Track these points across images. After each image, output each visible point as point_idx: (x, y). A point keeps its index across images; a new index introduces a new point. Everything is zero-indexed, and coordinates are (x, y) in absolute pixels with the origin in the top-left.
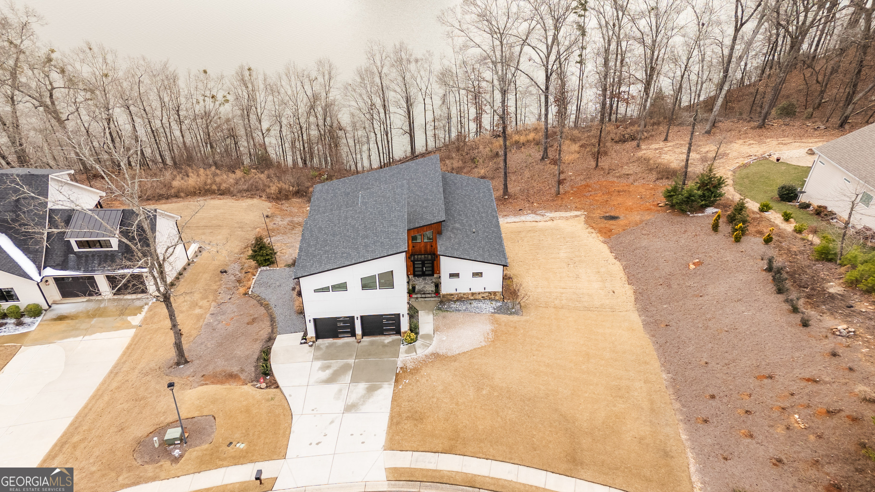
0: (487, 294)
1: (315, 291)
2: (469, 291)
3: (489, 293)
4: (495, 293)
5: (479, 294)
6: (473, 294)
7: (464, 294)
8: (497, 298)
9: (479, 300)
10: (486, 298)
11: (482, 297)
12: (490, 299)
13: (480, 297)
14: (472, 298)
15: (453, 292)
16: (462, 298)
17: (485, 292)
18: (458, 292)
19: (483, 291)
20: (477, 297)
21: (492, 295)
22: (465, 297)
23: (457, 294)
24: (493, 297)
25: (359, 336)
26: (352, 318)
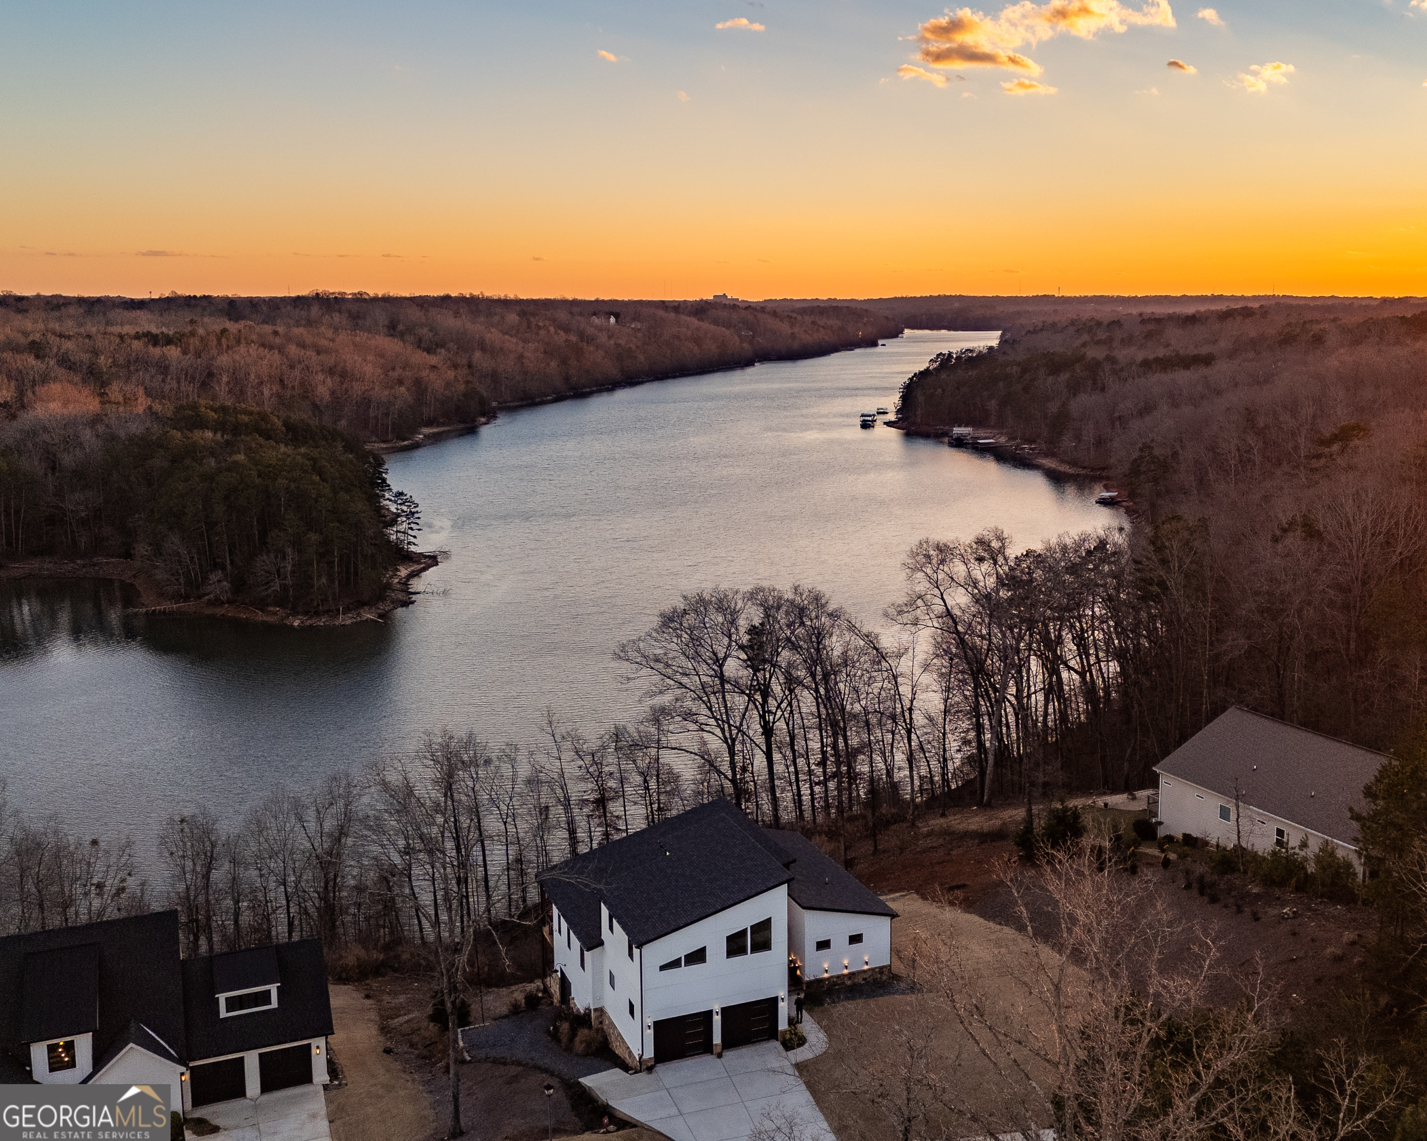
0: (870, 973)
1: (663, 968)
2: (845, 971)
3: (874, 970)
4: (881, 968)
5: (859, 973)
6: (851, 975)
7: (838, 977)
8: (885, 978)
9: (860, 984)
10: (869, 979)
11: (864, 979)
12: (874, 981)
13: (859, 979)
14: (849, 983)
15: (822, 975)
16: (835, 985)
17: (868, 970)
18: (828, 975)
19: (866, 967)
20: (856, 980)
21: (878, 973)
22: (839, 982)
23: (828, 978)
24: (879, 976)
25: (717, 1050)
26: (709, 1014)
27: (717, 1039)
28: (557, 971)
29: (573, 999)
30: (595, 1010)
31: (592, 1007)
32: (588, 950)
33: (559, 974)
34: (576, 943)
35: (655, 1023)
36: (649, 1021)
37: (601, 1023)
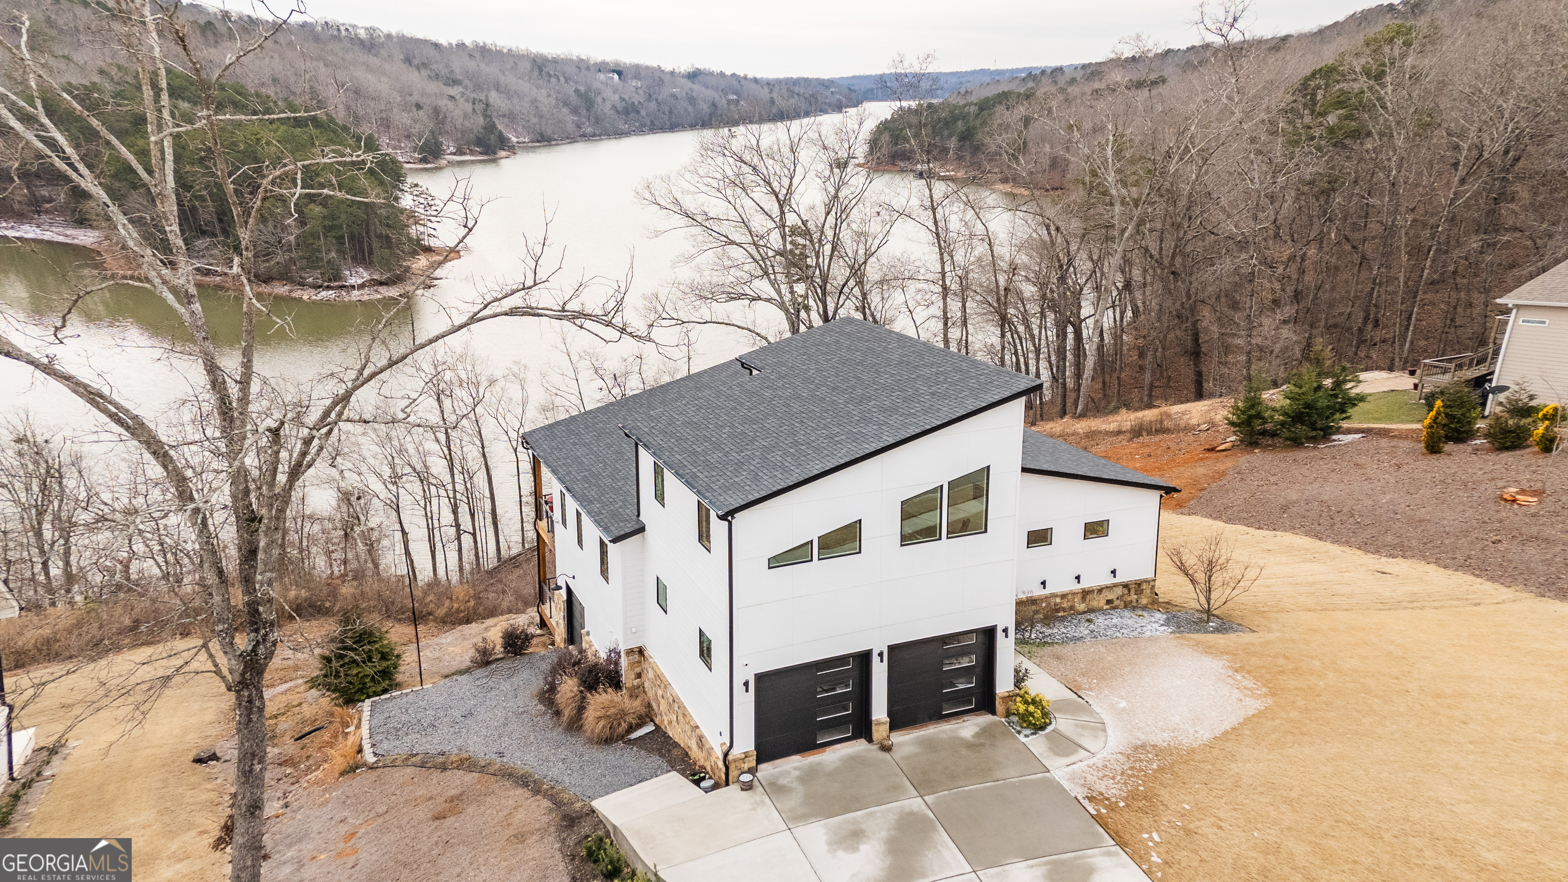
0: (1119, 591)
1: (772, 562)
2: (1076, 587)
3: (1126, 586)
4: (1139, 584)
5: (1100, 591)
6: (1085, 593)
7: (1063, 596)
8: (1144, 601)
9: (1100, 610)
10: (1117, 603)
11: (1109, 602)
12: (1126, 607)
13: (1099, 601)
14: (1082, 607)
15: (1038, 592)
16: (1058, 611)
17: (1115, 585)
18: (1047, 591)
19: (1111, 581)
20: (1095, 604)
21: (1133, 592)
22: (1065, 605)
23: (1047, 598)
24: (1134, 597)
25: (880, 731)
26: (864, 659)
27: (880, 711)
28: (559, 588)
29: (588, 634)
30: (630, 652)
31: (622, 648)
32: (614, 541)
33: (563, 593)
34: (592, 533)
35: (759, 677)
36: (746, 673)
37: (639, 676)
